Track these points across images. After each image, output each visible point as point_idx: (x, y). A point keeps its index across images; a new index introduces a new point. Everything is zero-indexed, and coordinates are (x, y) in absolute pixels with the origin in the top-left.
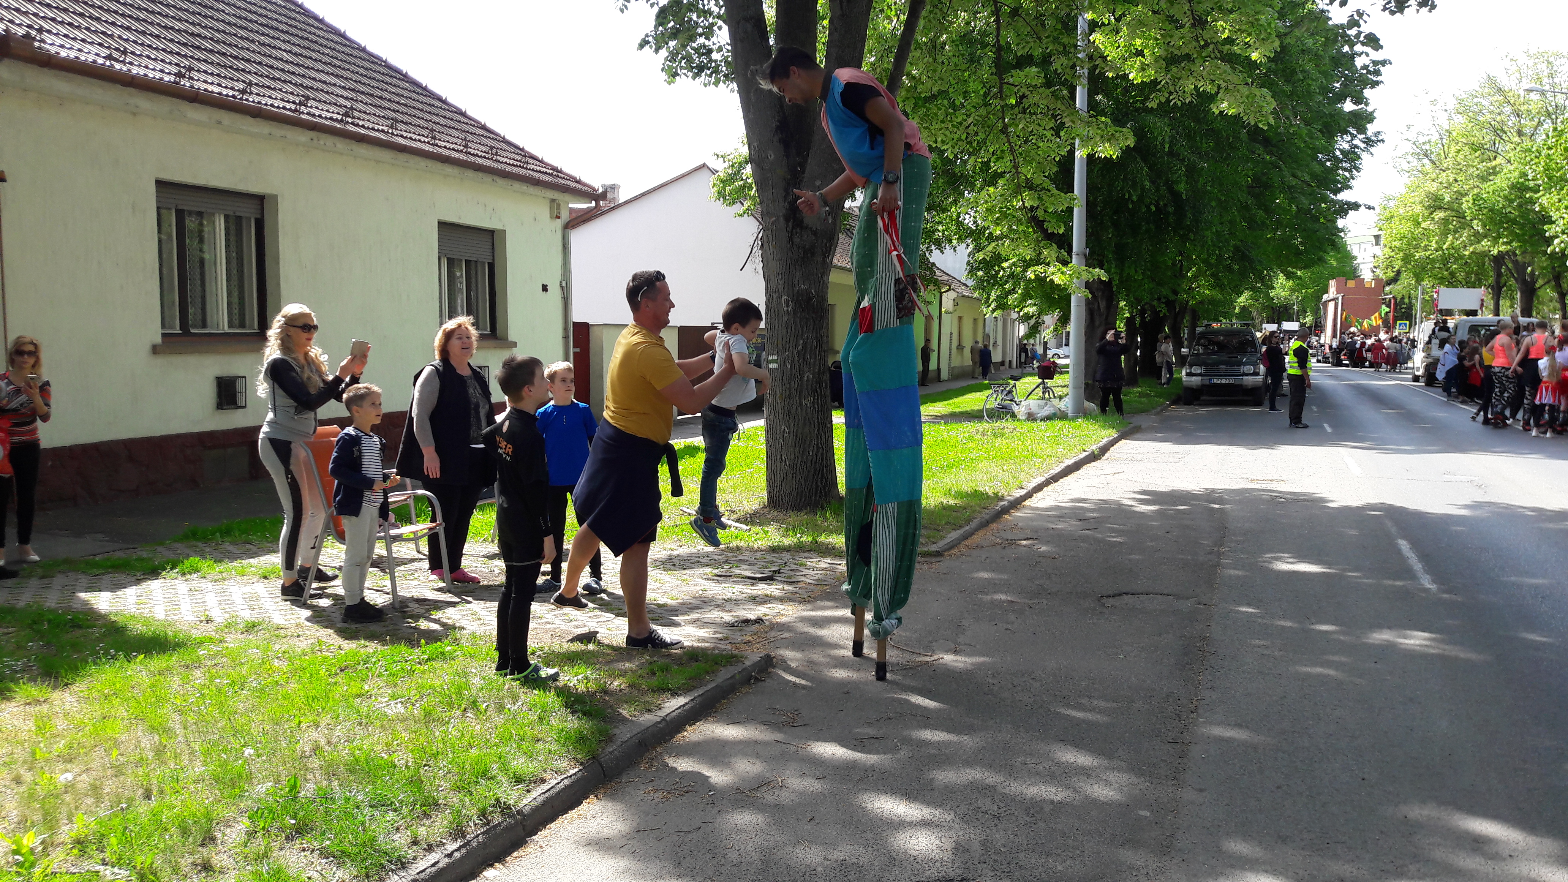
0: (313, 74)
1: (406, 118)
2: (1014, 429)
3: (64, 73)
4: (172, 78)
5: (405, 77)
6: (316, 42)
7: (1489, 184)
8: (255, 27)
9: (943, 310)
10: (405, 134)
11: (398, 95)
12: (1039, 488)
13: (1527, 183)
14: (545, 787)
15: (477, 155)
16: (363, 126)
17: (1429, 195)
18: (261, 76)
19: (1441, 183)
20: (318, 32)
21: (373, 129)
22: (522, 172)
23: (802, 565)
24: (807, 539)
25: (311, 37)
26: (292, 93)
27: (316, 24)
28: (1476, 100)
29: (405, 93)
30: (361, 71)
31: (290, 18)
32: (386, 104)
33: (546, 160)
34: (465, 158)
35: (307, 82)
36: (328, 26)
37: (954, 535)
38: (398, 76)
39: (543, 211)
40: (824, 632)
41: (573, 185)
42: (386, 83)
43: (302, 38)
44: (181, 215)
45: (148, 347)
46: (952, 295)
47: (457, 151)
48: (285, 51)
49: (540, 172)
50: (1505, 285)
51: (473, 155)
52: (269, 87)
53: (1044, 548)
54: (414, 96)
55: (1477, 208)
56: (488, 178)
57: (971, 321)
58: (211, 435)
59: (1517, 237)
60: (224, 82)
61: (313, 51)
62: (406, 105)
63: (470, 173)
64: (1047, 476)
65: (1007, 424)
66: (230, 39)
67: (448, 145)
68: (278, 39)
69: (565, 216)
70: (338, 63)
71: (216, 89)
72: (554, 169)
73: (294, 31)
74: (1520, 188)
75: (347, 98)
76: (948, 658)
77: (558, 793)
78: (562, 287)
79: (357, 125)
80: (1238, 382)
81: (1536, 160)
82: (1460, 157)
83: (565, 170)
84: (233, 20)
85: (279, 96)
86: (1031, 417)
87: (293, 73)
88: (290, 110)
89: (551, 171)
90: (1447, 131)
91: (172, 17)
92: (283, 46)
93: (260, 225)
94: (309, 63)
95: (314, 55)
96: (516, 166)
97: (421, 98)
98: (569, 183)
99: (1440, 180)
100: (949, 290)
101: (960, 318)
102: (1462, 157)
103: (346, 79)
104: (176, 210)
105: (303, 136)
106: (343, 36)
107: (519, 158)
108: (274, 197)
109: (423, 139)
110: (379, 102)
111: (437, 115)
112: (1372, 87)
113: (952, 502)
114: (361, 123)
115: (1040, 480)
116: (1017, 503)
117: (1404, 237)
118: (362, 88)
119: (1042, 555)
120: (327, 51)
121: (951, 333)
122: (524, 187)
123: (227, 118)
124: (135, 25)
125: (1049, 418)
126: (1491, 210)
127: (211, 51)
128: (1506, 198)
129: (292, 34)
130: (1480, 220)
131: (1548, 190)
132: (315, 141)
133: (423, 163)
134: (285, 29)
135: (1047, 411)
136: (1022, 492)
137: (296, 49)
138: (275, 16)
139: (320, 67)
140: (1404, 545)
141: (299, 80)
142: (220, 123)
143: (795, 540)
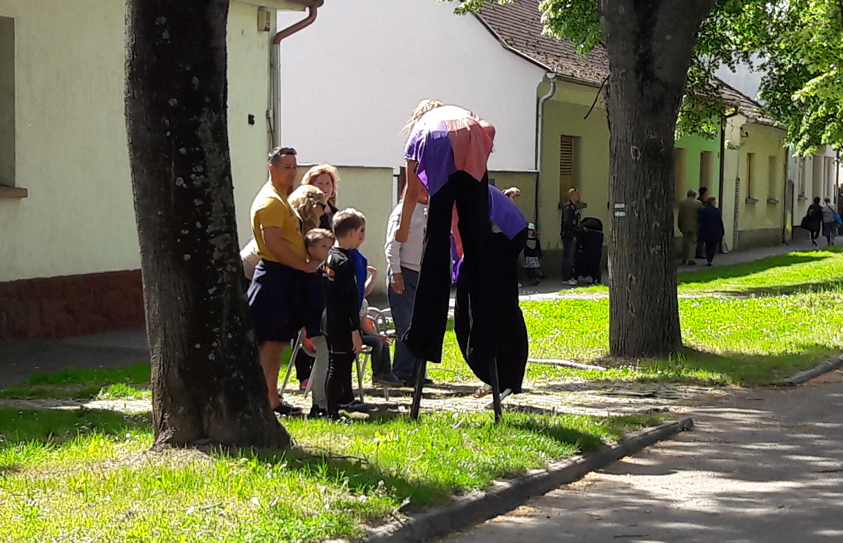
69: (275, 26)
78: (268, 118)
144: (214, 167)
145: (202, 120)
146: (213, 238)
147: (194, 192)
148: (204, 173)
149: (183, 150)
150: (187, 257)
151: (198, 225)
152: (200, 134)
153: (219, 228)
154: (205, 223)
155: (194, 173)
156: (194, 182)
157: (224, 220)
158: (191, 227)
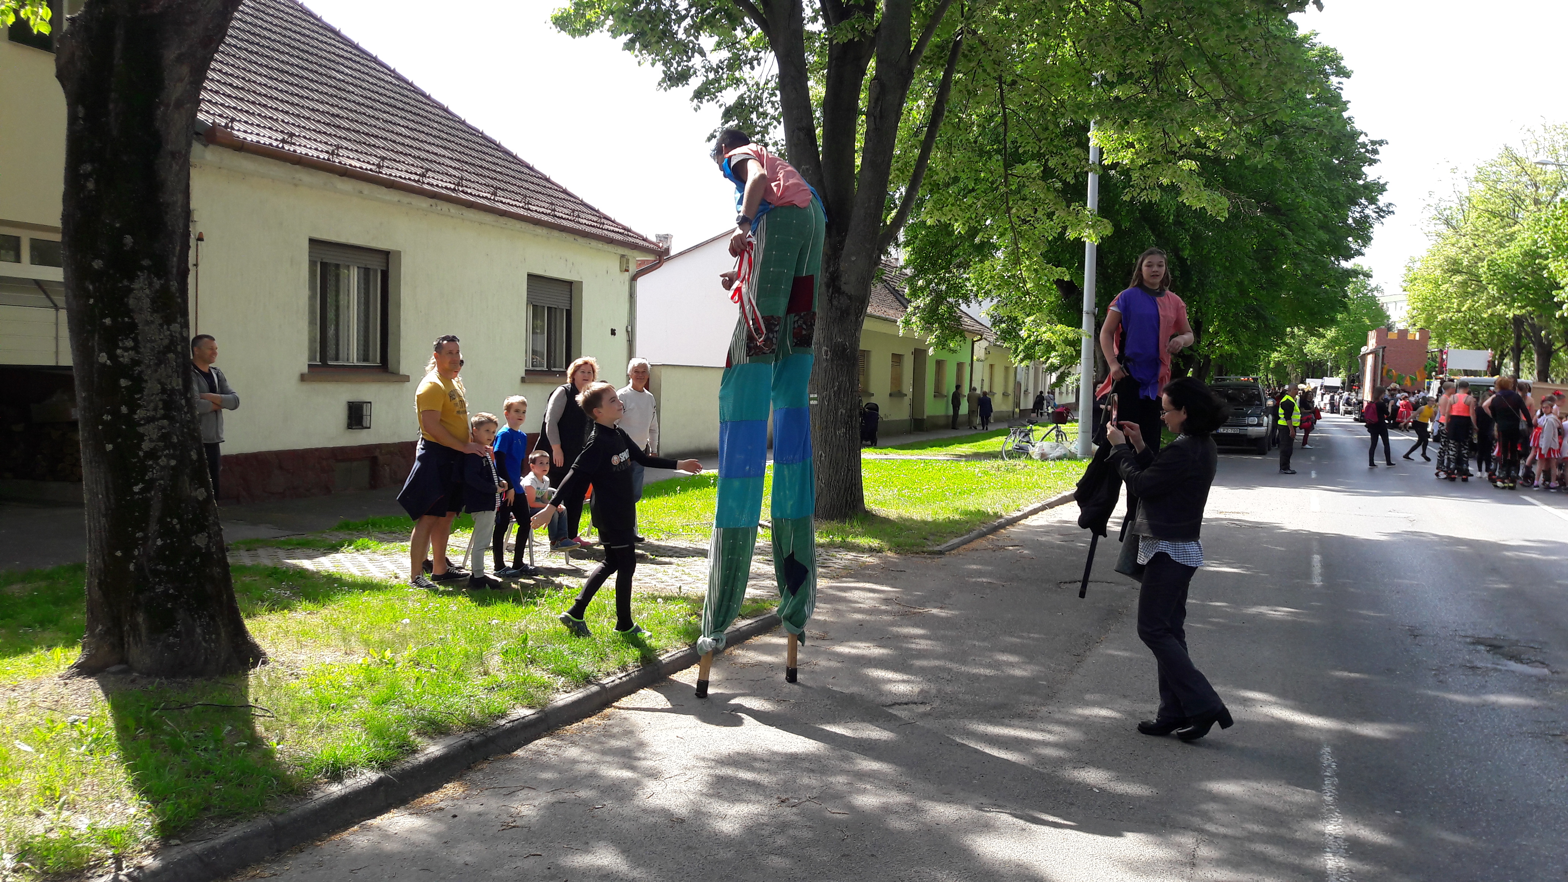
0: (427, 147)
1: (503, 185)
2: (1026, 466)
3: (250, 155)
4: (326, 156)
5: (498, 147)
6: (426, 117)
7: (1503, 250)
8: (377, 105)
9: (975, 358)
10: (504, 200)
11: (494, 163)
12: (1035, 512)
13: (1539, 250)
14: (669, 654)
15: (562, 218)
16: (471, 194)
17: (1447, 258)
18: (387, 150)
19: (1460, 248)
20: (427, 108)
21: (479, 196)
22: (599, 232)
23: (833, 556)
24: (838, 539)
25: (421, 112)
26: (413, 165)
27: (424, 100)
28: (1494, 169)
29: (500, 162)
30: (464, 142)
31: (403, 95)
32: (486, 173)
33: (618, 220)
34: (553, 221)
35: (423, 155)
36: (434, 101)
37: (956, 540)
38: (493, 146)
39: (614, 265)
40: (848, 595)
41: (641, 243)
42: (484, 153)
43: (415, 114)
44: (324, 265)
45: (297, 376)
46: (984, 344)
47: (545, 214)
48: (403, 126)
49: (613, 231)
50: (1524, 348)
51: (558, 217)
52: (395, 160)
53: (1025, 552)
54: (507, 164)
55: (1492, 273)
56: (570, 238)
57: (1003, 369)
58: (342, 449)
59: (1531, 303)
60: (362, 157)
61: (424, 125)
62: (501, 173)
63: (556, 233)
64: (1043, 503)
65: (1021, 462)
66: (361, 118)
67: (539, 209)
68: (397, 115)
69: (633, 269)
70: (445, 136)
71: (358, 164)
72: (624, 228)
73: (407, 107)
74: (1532, 255)
75: (455, 168)
76: (935, 611)
77: (677, 659)
78: (627, 331)
79: (466, 193)
80: (1242, 432)
81: (1545, 230)
82: (1479, 223)
83: (634, 229)
84: (361, 100)
85: (404, 169)
86: (1044, 457)
87: (411, 147)
88: (414, 181)
89: (622, 231)
90: (1467, 198)
91: (317, 101)
92: (402, 122)
93: (385, 275)
94: (422, 137)
95: (425, 129)
96: (594, 226)
97: (513, 166)
98: (637, 241)
99: (1460, 245)
100: (981, 339)
101: (991, 366)
102: (1480, 223)
103: (452, 150)
104: (321, 263)
105: (424, 203)
106: (446, 110)
107: (595, 219)
108: (399, 253)
109: (518, 204)
110: (480, 171)
111: (526, 181)
112: (1370, 165)
113: (957, 517)
114: (469, 191)
115: (1037, 505)
116: (1013, 521)
117: (1426, 298)
118: (466, 158)
119: (1023, 557)
120: (435, 125)
121: (983, 380)
122: (600, 245)
123: (366, 188)
124: (292, 110)
125: (1060, 458)
126: (1506, 276)
127: (348, 129)
128: (1519, 264)
129: (407, 111)
130: (1495, 285)
131: (1555, 259)
132: (434, 207)
133: (518, 225)
134: (401, 107)
135: (1058, 452)
136: (1019, 514)
137: (411, 125)
138: (392, 95)
139: (431, 139)
140: (1317, 558)
141: (416, 153)
142: (361, 192)
143: (828, 540)
144: (152, 341)
145: (136, 285)
146: (142, 425)
147: (118, 370)
148: (136, 348)
149: (108, 321)
150: (110, 447)
151: (124, 410)
152: (131, 302)
153: (153, 413)
154: (134, 407)
155: (120, 348)
156: (121, 359)
157: (161, 405)
158: (115, 413)
